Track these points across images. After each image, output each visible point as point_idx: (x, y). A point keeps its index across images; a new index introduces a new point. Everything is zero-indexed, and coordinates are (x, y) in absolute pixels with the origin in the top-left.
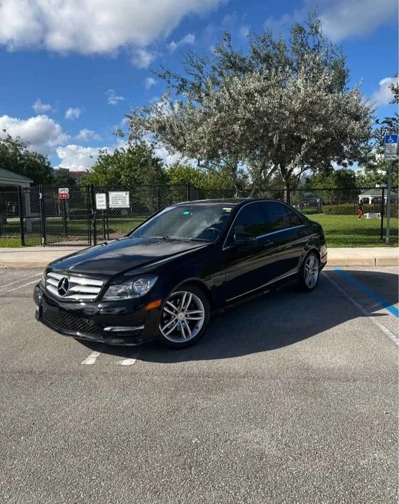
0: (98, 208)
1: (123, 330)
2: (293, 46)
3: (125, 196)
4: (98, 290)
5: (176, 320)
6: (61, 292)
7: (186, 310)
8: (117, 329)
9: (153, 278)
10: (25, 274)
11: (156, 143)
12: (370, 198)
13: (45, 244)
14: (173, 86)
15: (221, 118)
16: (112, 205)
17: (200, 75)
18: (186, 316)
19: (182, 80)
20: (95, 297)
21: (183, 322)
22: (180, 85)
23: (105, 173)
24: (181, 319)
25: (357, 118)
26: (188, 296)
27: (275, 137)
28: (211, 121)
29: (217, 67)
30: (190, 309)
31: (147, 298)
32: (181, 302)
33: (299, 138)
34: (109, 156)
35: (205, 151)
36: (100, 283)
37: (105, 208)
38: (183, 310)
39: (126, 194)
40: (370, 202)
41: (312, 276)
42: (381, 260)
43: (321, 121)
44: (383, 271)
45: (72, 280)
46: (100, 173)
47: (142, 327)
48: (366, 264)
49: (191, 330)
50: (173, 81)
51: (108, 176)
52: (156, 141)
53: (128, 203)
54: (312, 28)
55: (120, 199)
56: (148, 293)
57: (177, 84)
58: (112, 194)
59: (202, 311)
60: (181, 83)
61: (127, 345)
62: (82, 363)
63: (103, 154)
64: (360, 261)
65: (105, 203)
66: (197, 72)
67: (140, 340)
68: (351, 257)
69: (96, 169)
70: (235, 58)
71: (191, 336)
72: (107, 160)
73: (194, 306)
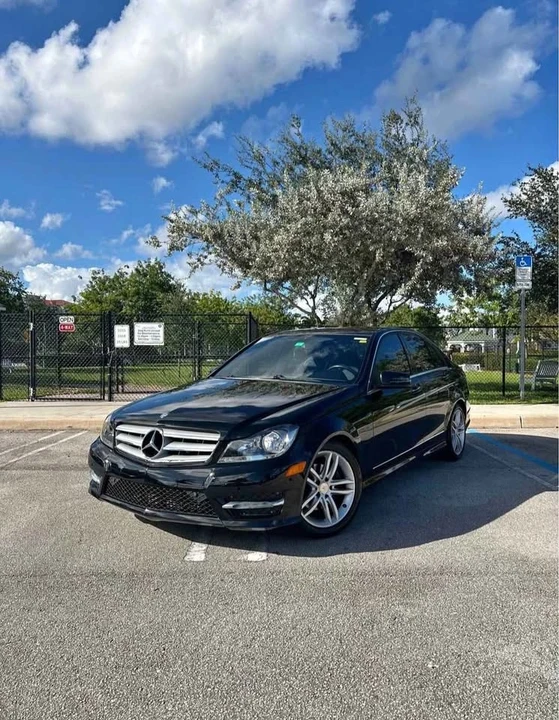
0: (117, 345)
1: (253, 507)
2: (384, 138)
3: (158, 328)
4: (212, 448)
5: (318, 495)
6: (150, 452)
7: (331, 480)
8: (244, 505)
9: (291, 429)
10: (21, 437)
11: (206, 257)
12: (463, 345)
13: (35, 397)
14: (223, 182)
15: (306, 224)
16: (138, 342)
17: (261, 169)
18: (331, 488)
19: (235, 174)
20: (205, 458)
21: (327, 496)
22: (232, 181)
23: (100, 302)
24: (325, 493)
25: (479, 232)
26: (335, 458)
27: (378, 252)
28: (293, 227)
29: (279, 161)
30: (336, 478)
31: (286, 460)
32: (325, 468)
33: (411, 254)
34: (107, 278)
35: (281, 268)
36: (216, 437)
37: (127, 345)
38: (327, 480)
39: (160, 326)
40: (462, 350)
41: (459, 438)
42: (528, 420)
43: (443, 233)
44: (536, 435)
45: (167, 433)
46: (93, 301)
47: (282, 503)
48: (509, 425)
49: (338, 508)
50: (223, 175)
51: (104, 305)
52: (205, 254)
53: (162, 339)
54: (410, 117)
55: (151, 334)
56: (287, 452)
57: (228, 179)
58: (139, 327)
59: (351, 481)
60: (233, 178)
61: (254, 529)
62: (186, 559)
63: (98, 276)
64: (499, 420)
65: (127, 338)
66: (255, 165)
67: (274, 523)
68: (488, 415)
69: (87, 296)
70: (306, 150)
71: (339, 519)
72: (103, 285)
73: (340, 474)
